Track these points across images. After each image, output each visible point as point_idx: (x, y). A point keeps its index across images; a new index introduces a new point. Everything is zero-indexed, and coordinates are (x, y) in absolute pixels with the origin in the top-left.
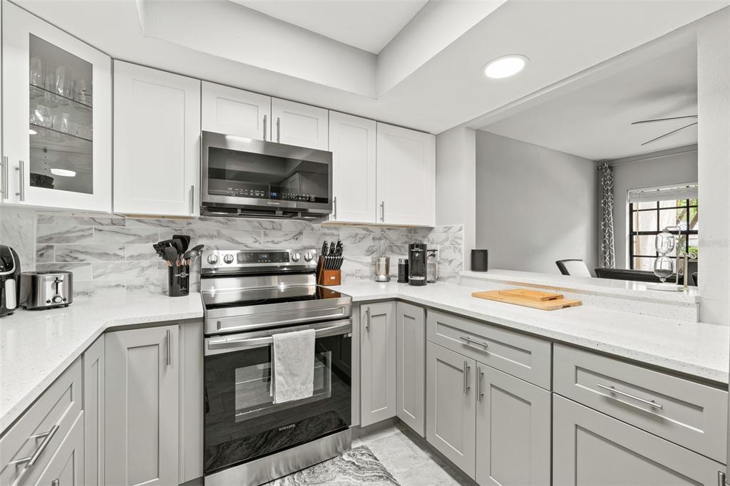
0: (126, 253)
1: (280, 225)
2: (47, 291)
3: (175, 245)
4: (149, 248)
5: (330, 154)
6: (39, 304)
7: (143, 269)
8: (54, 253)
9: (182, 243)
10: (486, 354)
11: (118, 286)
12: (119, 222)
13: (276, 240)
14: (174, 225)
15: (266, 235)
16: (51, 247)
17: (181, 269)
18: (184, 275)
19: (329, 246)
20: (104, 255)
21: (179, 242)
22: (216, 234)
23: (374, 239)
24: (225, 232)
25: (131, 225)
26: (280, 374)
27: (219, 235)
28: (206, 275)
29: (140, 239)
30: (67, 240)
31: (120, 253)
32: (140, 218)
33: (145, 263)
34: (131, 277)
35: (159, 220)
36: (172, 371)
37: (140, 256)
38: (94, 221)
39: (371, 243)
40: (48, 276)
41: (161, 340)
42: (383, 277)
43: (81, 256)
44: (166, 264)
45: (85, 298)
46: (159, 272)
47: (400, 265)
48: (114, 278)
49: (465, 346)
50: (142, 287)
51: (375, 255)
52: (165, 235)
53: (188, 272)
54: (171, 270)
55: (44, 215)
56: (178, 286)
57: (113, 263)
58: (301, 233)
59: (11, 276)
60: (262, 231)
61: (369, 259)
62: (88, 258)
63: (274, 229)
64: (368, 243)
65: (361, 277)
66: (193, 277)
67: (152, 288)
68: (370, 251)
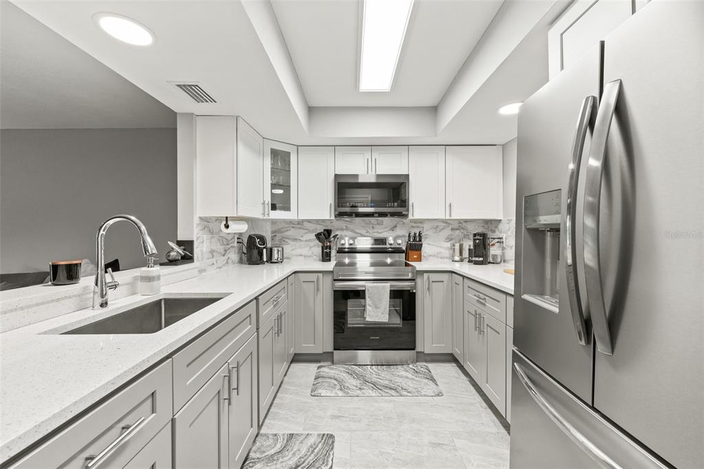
0: (304, 239)
1: (382, 221)
2: (275, 256)
3: (324, 235)
4: (313, 236)
5: (407, 176)
6: (273, 261)
7: (311, 248)
8: (277, 238)
9: (328, 233)
10: (484, 305)
11: (300, 255)
12: (300, 223)
13: (380, 231)
14: (324, 224)
15: (373, 228)
16: (276, 236)
17: (327, 248)
18: (328, 251)
19: (417, 235)
20: (295, 240)
21: (326, 232)
22: (345, 227)
23: (452, 229)
24: (350, 226)
25: (306, 225)
26: (370, 306)
27: (347, 229)
28: (341, 251)
29: (310, 231)
30: (281, 232)
31: (301, 238)
32: (309, 221)
33: (312, 244)
34: (305, 251)
35: (318, 222)
36: (320, 295)
37: (310, 240)
38: (290, 222)
39: (450, 232)
40: (276, 249)
41: (315, 280)
42: (457, 258)
43: (287, 240)
44: (320, 244)
45: (288, 260)
46: (318, 250)
47: (470, 250)
48: (299, 251)
49: (478, 301)
50: (310, 256)
51: (452, 242)
52: (320, 229)
53: (330, 249)
54: (322, 247)
55: (274, 222)
56: (326, 257)
57: (298, 244)
58: (396, 226)
59: (264, 248)
60: (371, 226)
61: (448, 245)
62: (290, 242)
63: (378, 224)
64: (447, 232)
65: (442, 258)
66: (333, 253)
67: (315, 257)
68: (449, 239)
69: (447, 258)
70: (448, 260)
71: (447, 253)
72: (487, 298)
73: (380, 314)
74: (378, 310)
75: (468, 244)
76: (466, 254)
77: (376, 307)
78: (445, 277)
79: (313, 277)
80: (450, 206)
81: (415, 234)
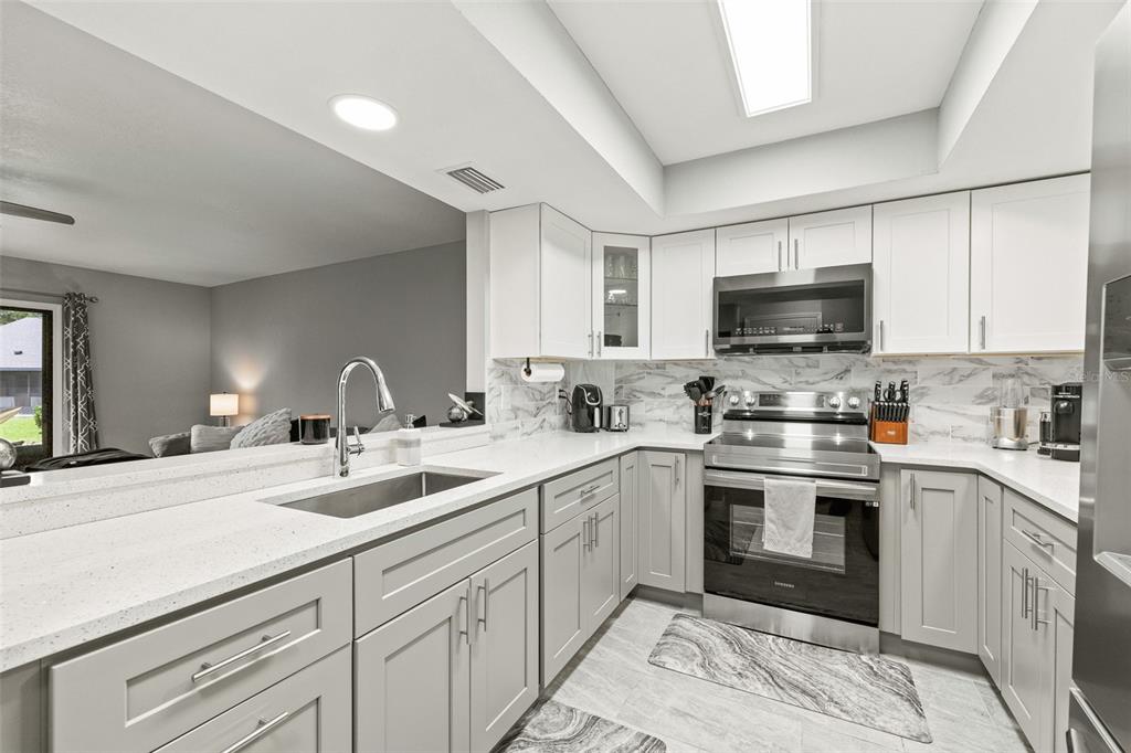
0: (666, 393)
1: (818, 361)
2: (616, 420)
3: (699, 386)
4: (680, 388)
6: (613, 427)
7: (678, 408)
8: (624, 391)
9: (707, 383)
10: (1049, 560)
11: (661, 420)
12: (661, 366)
13: (811, 380)
14: (701, 367)
15: (798, 374)
16: (621, 387)
17: (704, 408)
18: (706, 414)
19: (898, 387)
20: (652, 394)
21: (702, 383)
22: (740, 374)
23: (994, 376)
24: (750, 371)
25: (670, 369)
27: (744, 375)
28: (733, 416)
29: (676, 380)
30: (631, 382)
31: (662, 392)
32: (676, 363)
33: (680, 402)
34: (669, 414)
35: (690, 363)
37: (676, 396)
38: (645, 365)
39: (991, 383)
40: (618, 409)
41: (672, 464)
42: (1007, 442)
43: (638, 395)
44: (693, 403)
45: (640, 429)
46: (689, 413)
47: (1043, 424)
48: (658, 413)
50: (677, 423)
51: (993, 405)
52: (694, 376)
53: (710, 411)
54: (696, 408)
55: (619, 365)
56: (703, 425)
57: (656, 401)
58: (847, 371)
59: (598, 406)
60: (793, 370)
61: (986, 410)
62: (643, 397)
63: (808, 366)
64: (984, 381)
65: (964, 439)
66: (717, 419)
67: (685, 425)
68: (984, 398)
69: (982, 440)
70: (982, 445)
71: (981, 430)
72: (1055, 543)
73: (793, 541)
74: (791, 532)
75: (1040, 410)
76: (1033, 433)
77: (787, 527)
78: (960, 482)
79: (669, 459)
80: (983, 322)
81: (892, 387)
